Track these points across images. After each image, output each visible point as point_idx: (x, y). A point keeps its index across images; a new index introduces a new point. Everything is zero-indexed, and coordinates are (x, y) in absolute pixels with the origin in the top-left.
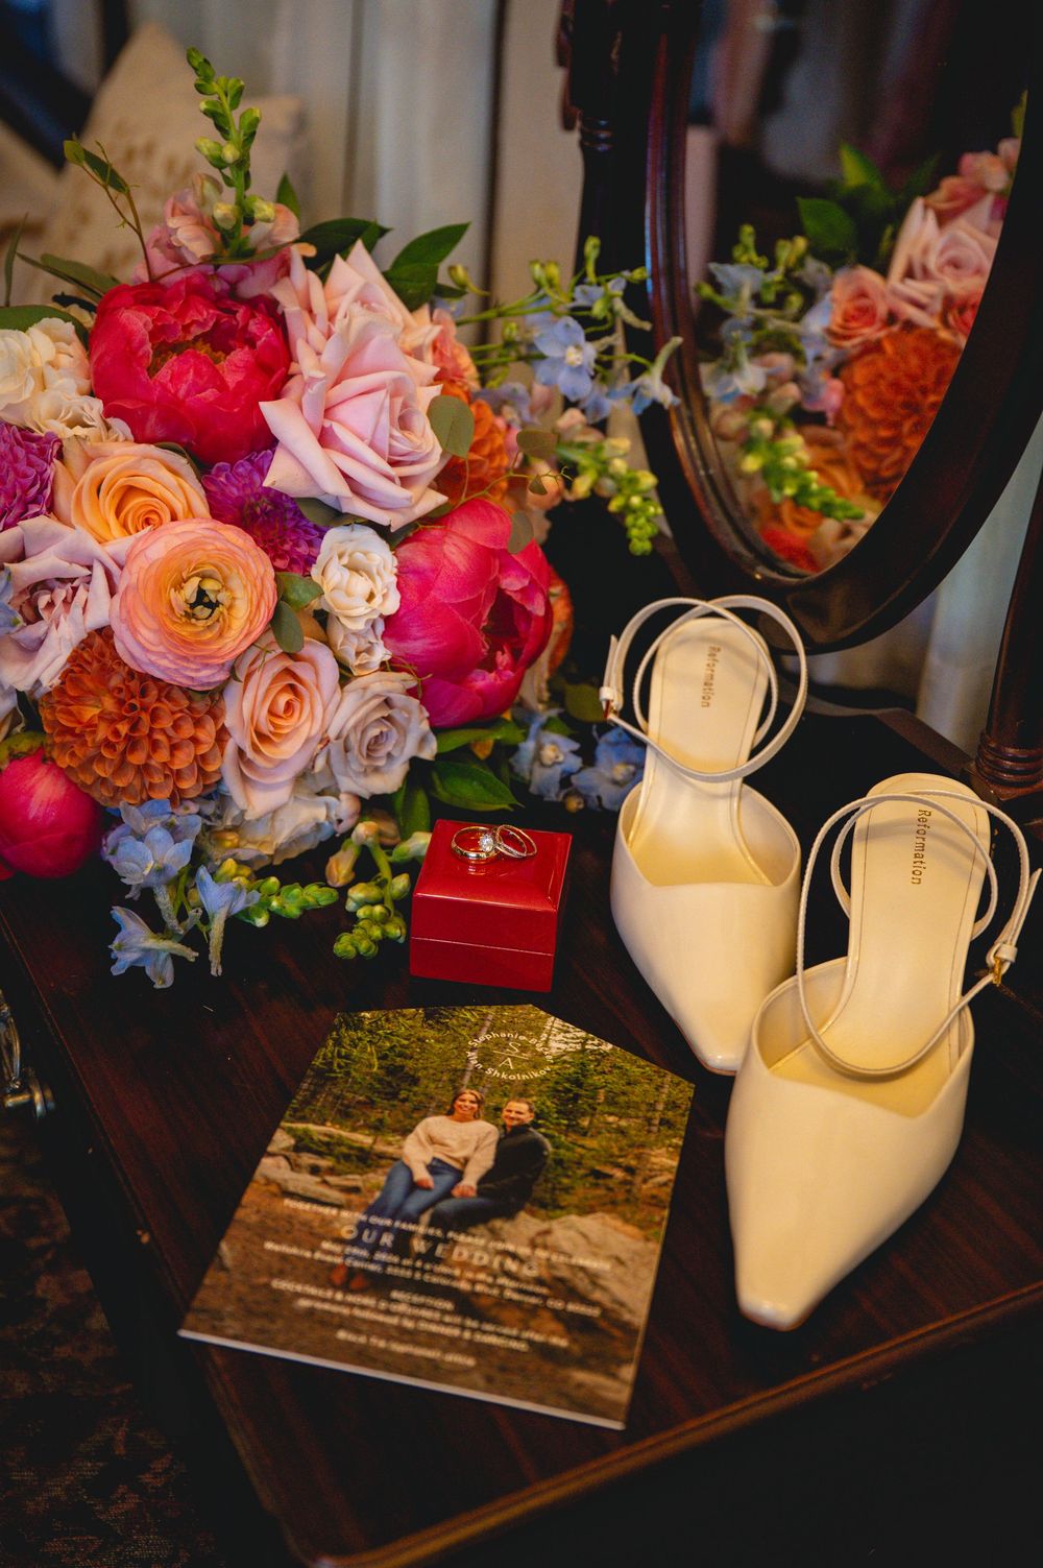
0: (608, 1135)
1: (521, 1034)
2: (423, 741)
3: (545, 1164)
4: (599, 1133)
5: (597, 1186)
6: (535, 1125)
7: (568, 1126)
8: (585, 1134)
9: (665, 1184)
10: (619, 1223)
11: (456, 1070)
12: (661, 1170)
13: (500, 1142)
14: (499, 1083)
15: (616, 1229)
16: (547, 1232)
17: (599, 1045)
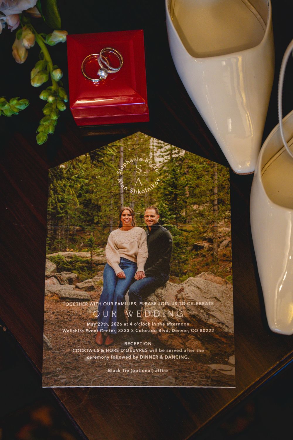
0: (196, 219)
1: (140, 157)
3: (171, 247)
4: (192, 219)
5: (197, 255)
6: (162, 222)
7: (176, 218)
8: (185, 222)
9: (228, 245)
10: (211, 277)
11: (116, 195)
12: (224, 236)
13: (148, 237)
14: (138, 198)
15: (211, 280)
16: (182, 290)
17: (179, 152)
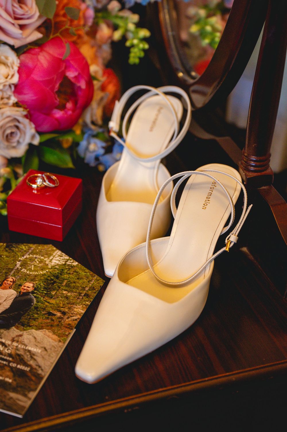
0: (61, 298)
1: (42, 256)
2: (33, 137)
3: (31, 308)
4: (57, 298)
5: (48, 318)
6: (33, 293)
7: (46, 294)
8: (52, 298)
9: (76, 320)
10: (51, 334)
11: (9, 269)
12: (77, 314)
13: (16, 297)
14: (25, 275)
15: (49, 336)
16: (21, 336)
17: (73, 262)
